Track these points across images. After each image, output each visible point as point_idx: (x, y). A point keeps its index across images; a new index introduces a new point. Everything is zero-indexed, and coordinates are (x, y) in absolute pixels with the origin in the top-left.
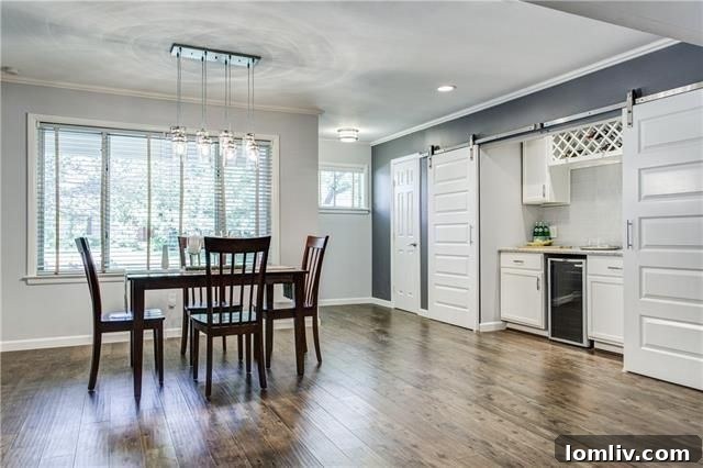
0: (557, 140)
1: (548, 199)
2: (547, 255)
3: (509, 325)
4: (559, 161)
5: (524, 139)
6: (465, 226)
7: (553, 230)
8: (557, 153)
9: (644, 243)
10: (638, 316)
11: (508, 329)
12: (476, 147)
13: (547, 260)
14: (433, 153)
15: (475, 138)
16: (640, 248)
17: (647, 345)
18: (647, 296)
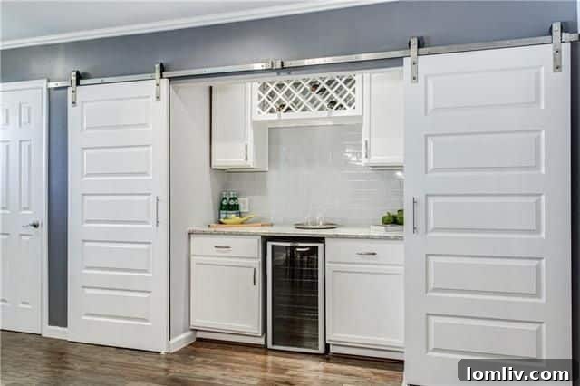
0: (264, 88)
1: (251, 163)
2: (266, 239)
3: (199, 335)
4: (266, 116)
5: (214, 82)
6: (145, 198)
7: (244, 202)
8: (263, 106)
9: (431, 225)
10: (424, 315)
11: (199, 340)
12: (165, 82)
13: (266, 245)
14: (78, 84)
15: (163, 69)
16: (426, 231)
17: (435, 350)
18: (435, 290)
